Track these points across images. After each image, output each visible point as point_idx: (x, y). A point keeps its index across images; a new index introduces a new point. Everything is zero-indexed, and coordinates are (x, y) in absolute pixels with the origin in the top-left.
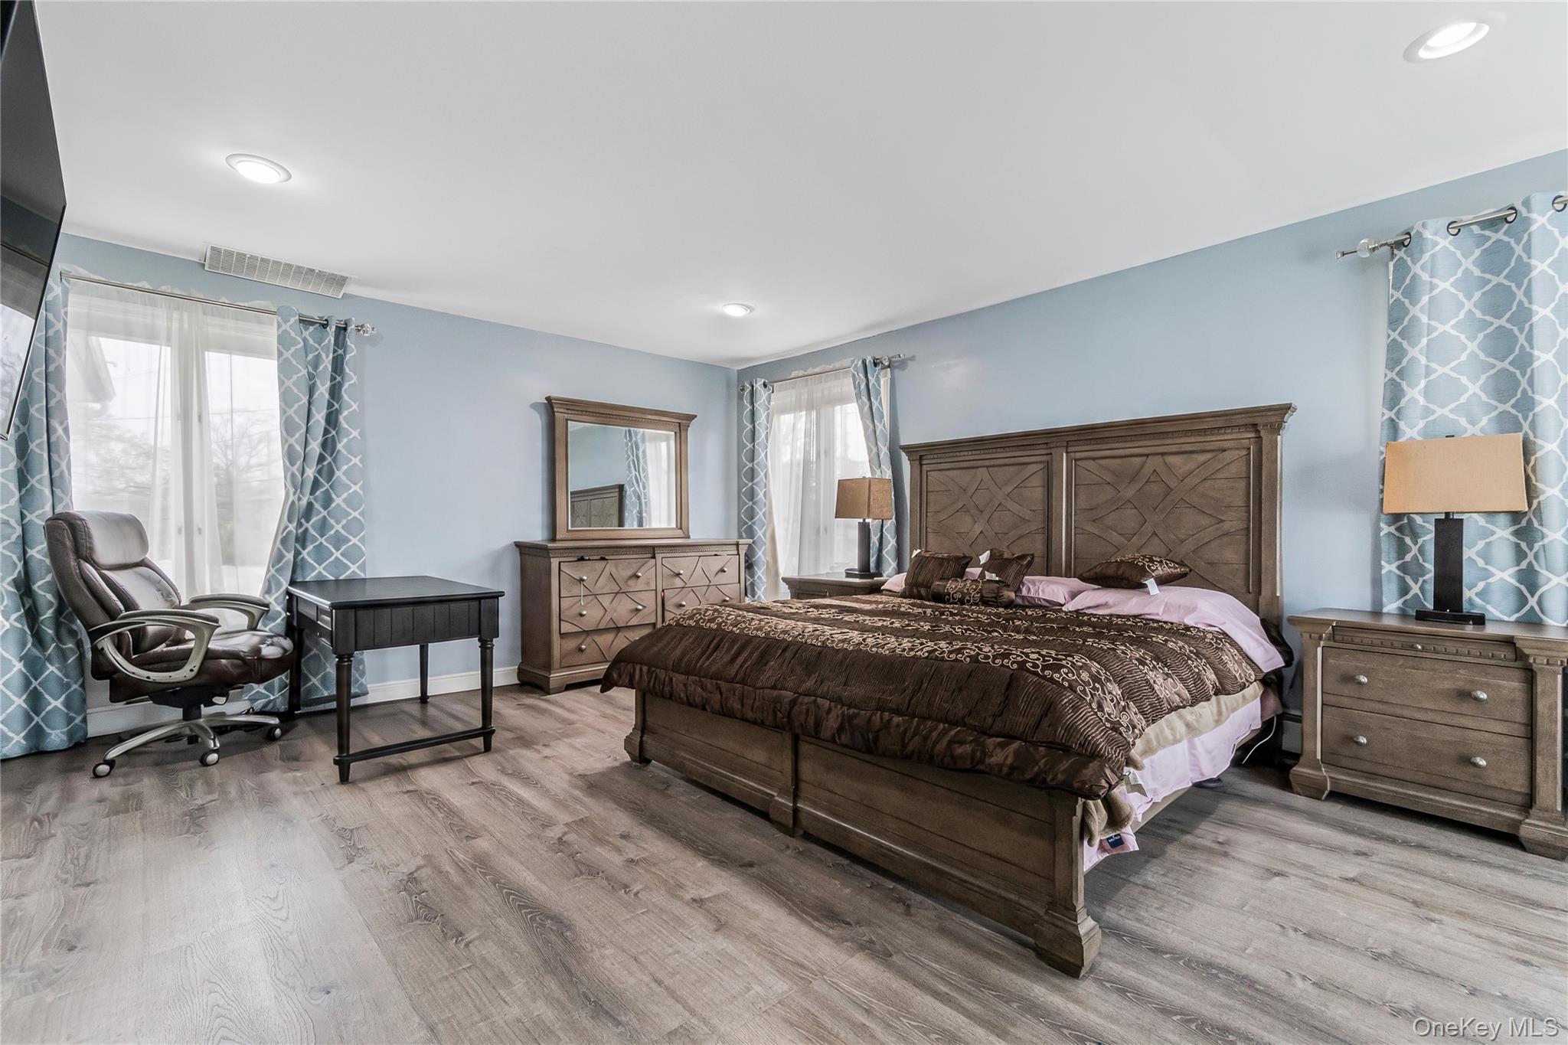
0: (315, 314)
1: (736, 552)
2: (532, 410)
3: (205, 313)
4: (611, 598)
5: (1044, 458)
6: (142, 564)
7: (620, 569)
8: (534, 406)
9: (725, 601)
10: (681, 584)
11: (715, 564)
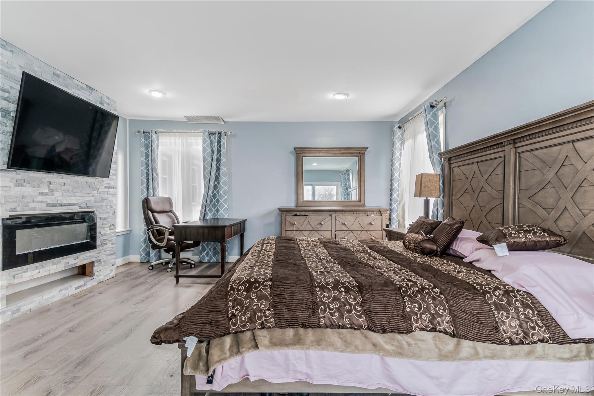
0: (213, 130)
1: (380, 215)
2: (290, 154)
3: (187, 136)
4: (309, 232)
5: (501, 154)
6: (170, 211)
7: (314, 220)
8: (291, 153)
9: (372, 239)
10: (346, 229)
11: (367, 220)
